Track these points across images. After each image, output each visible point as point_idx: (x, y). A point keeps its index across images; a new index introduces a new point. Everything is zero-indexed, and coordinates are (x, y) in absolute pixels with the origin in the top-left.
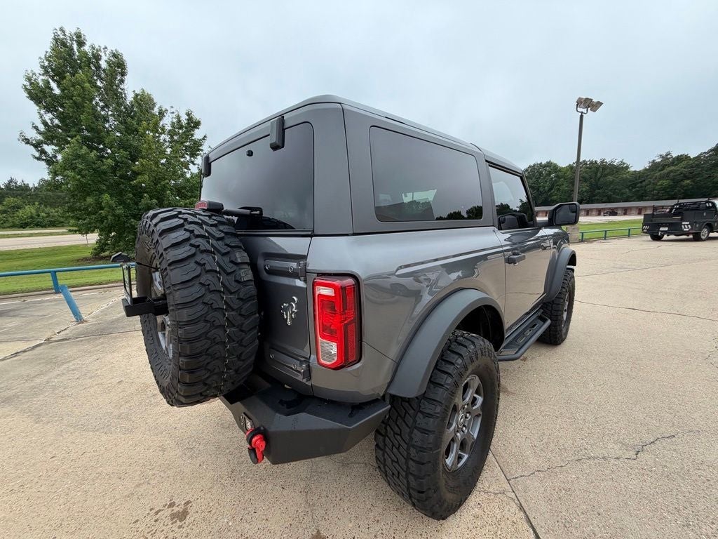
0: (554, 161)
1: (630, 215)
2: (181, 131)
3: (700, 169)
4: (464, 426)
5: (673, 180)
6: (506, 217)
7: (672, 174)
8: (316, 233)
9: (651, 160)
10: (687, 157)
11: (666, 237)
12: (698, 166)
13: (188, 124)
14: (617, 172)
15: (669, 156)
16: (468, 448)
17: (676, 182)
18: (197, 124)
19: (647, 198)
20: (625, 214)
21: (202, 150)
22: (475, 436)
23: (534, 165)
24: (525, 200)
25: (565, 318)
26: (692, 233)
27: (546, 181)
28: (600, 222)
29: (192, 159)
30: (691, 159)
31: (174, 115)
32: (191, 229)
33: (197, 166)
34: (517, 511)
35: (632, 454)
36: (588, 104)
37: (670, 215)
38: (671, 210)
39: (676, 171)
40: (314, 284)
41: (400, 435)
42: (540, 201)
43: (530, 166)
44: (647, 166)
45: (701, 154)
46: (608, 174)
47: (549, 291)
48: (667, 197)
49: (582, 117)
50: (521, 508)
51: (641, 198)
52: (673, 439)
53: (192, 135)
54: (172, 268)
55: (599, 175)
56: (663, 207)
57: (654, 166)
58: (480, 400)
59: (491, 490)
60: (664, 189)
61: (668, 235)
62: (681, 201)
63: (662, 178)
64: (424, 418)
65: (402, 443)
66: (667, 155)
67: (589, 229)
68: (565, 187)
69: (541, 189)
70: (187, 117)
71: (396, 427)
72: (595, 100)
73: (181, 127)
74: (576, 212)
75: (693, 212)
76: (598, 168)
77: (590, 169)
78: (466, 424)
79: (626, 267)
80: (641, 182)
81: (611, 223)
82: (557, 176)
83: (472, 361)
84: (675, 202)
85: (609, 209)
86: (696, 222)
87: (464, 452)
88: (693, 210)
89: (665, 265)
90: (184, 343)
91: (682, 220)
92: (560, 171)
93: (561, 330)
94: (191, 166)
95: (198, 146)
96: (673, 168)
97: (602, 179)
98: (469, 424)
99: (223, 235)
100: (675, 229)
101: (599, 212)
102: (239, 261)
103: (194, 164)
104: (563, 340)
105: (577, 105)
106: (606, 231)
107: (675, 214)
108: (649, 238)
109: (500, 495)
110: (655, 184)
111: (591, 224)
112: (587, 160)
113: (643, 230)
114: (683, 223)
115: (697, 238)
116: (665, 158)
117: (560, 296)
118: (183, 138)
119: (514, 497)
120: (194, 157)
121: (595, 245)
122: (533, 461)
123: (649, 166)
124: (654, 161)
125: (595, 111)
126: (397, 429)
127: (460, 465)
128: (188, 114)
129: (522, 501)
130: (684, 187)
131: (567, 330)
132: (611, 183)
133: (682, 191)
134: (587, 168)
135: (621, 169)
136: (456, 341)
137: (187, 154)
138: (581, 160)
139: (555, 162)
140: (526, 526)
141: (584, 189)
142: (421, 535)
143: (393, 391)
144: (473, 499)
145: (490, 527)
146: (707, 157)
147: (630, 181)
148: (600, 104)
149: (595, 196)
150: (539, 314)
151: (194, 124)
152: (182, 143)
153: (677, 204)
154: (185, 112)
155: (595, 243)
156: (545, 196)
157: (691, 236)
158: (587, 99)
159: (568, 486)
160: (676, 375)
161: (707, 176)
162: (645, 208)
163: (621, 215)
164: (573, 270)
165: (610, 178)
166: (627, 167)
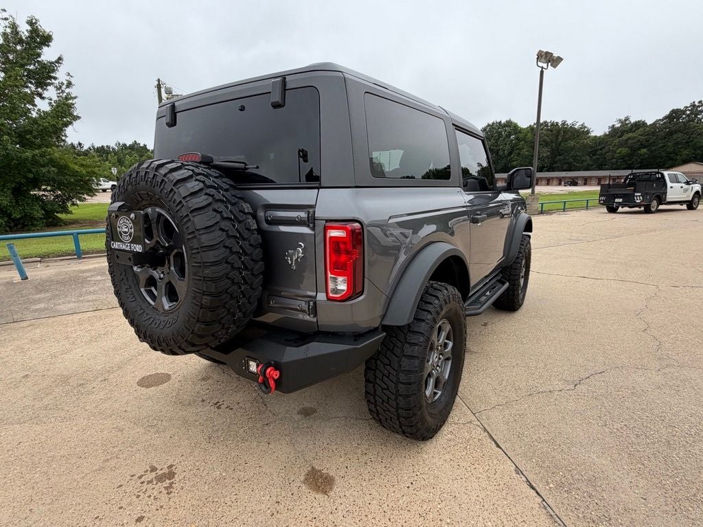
0: (514, 120)
1: (590, 185)
2: (19, 48)
3: (655, 138)
4: (438, 366)
5: (631, 148)
6: (469, 180)
7: (630, 141)
8: (322, 185)
9: (611, 125)
10: (644, 124)
11: (620, 209)
12: (654, 133)
13: (31, 37)
14: (578, 136)
15: (627, 122)
16: (441, 386)
17: (634, 150)
18: (46, 40)
19: (607, 167)
20: (585, 184)
21: (55, 78)
22: (447, 377)
23: (493, 123)
24: (485, 164)
25: (522, 285)
26: (644, 205)
27: (506, 144)
28: (561, 192)
29: (39, 90)
30: (647, 126)
31: (6, 23)
32: (203, 180)
33: (47, 101)
34: (482, 432)
35: (572, 387)
36: (548, 59)
37: (624, 186)
38: (625, 181)
39: (634, 138)
40: (326, 229)
41: (390, 365)
42: (499, 167)
43: (489, 125)
44: (607, 131)
45: (657, 121)
46: (569, 139)
47: (508, 255)
48: (624, 166)
49: (542, 73)
50: (485, 430)
51: (600, 168)
52: (603, 374)
53: (39, 55)
54: (193, 215)
55: (560, 139)
56: (618, 177)
57: (614, 132)
58: (451, 344)
59: (460, 421)
60: (623, 158)
61: (622, 207)
62: (634, 171)
63: (621, 145)
64: (410, 347)
65: (392, 371)
66: (626, 120)
67: (549, 200)
68: (525, 152)
69: (501, 153)
70: (29, 28)
71: (386, 359)
72: (556, 55)
73: (21, 41)
74: (531, 177)
75: (644, 183)
76: (559, 131)
77: (551, 131)
78: (439, 365)
79: (580, 238)
80: (601, 149)
81: (571, 194)
82: (517, 138)
83: (446, 303)
84: (629, 172)
85: (570, 178)
86: (646, 194)
87: (439, 390)
88: (646, 180)
89: (617, 237)
90: (208, 282)
91: (635, 191)
92: (520, 132)
93: (518, 295)
94: (37, 100)
95: (49, 72)
96: (630, 135)
97: (562, 144)
98: (442, 364)
99: (228, 187)
100: (629, 201)
101: (560, 181)
102: (246, 211)
103: (43, 98)
104: (520, 306)
105: (538, 59)
106: (565, 202)
107: (629, 185)
108: (605, 210)
109: (468, 424)
110: (614, 152)
111: (551, 195)
112: (549, 121)
113: (600, 201)
114: (636, 194)
115: (648, 211)
116: (624, 122)
117: (517, 261)
118: (22, 59)
119: (479, 424)
120: (42, 88)
121: (554, 217)
122: (494, 400)
123: (609, 132)
124: (613, 126)
125: (555, 67)
126: (386, 361)
127: (436, 398)
128: (31, 23)
129: (486, 426)
130: (641, 155)
131: (524, 295)
132: (572, 148)
133: (639, 160)
134: (548, 130)
135: (582, 133)
136: (432, 287)
137: (31, 83)
138: (541, 121)
139: (515, 122)
140: (489, 440)
141: (545, 155)
142: (405, 457)
143: (386, 323)
144: (446, 430)
145: (461, 445)
146: (662, 125)
147: (591, 147)
148: (559, 59)
149: (555, 163)
150: (499, 278)
151: (40, 39)
152: (22, 66)
153: (630, 175)
154: (26, 19)
155: (554, 215)
156: (504, 161)
157: (642, 209)
158: (547, 53)
159: (521, 412)
160: (612, 329)
161: (662, 145)
162: (604, 177)
163: (582, 185)
164: (529, 237)
165: (572, 143)
166: (588, 132)
